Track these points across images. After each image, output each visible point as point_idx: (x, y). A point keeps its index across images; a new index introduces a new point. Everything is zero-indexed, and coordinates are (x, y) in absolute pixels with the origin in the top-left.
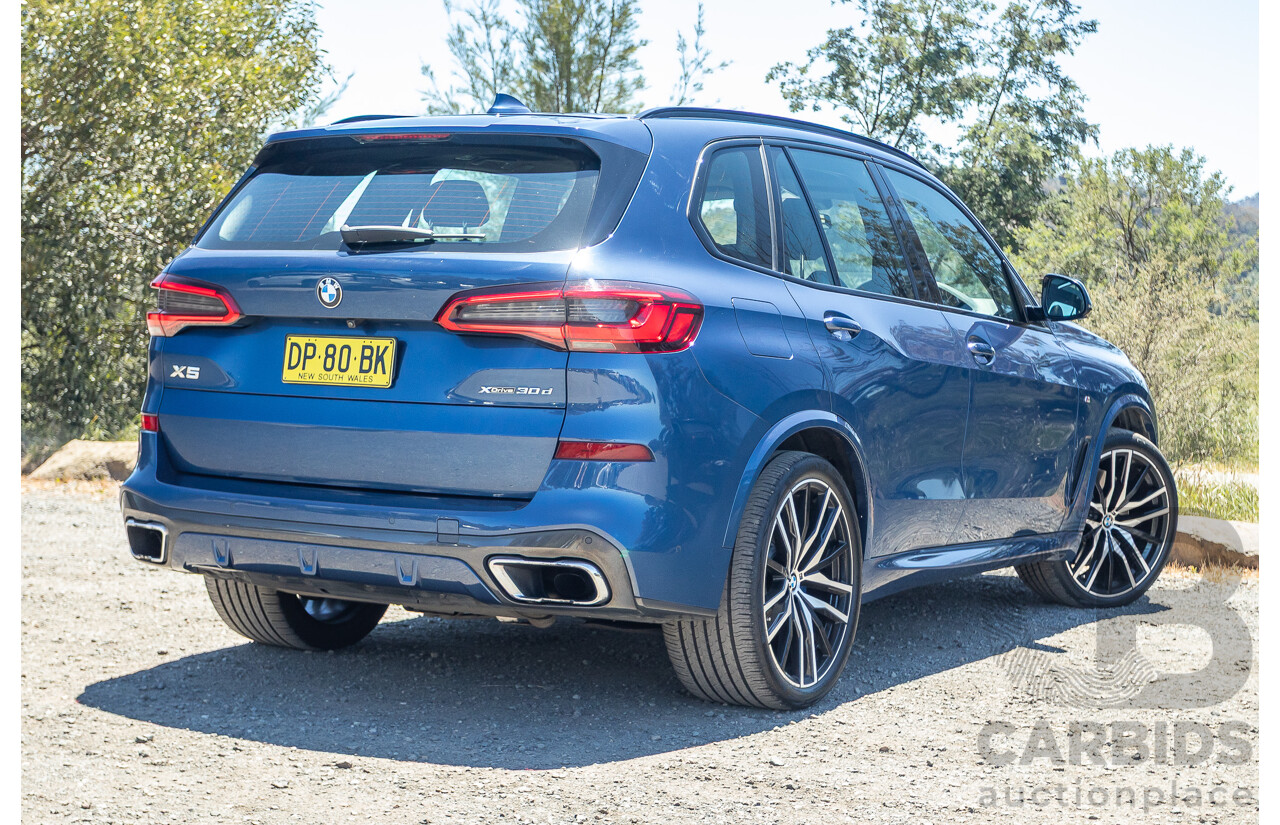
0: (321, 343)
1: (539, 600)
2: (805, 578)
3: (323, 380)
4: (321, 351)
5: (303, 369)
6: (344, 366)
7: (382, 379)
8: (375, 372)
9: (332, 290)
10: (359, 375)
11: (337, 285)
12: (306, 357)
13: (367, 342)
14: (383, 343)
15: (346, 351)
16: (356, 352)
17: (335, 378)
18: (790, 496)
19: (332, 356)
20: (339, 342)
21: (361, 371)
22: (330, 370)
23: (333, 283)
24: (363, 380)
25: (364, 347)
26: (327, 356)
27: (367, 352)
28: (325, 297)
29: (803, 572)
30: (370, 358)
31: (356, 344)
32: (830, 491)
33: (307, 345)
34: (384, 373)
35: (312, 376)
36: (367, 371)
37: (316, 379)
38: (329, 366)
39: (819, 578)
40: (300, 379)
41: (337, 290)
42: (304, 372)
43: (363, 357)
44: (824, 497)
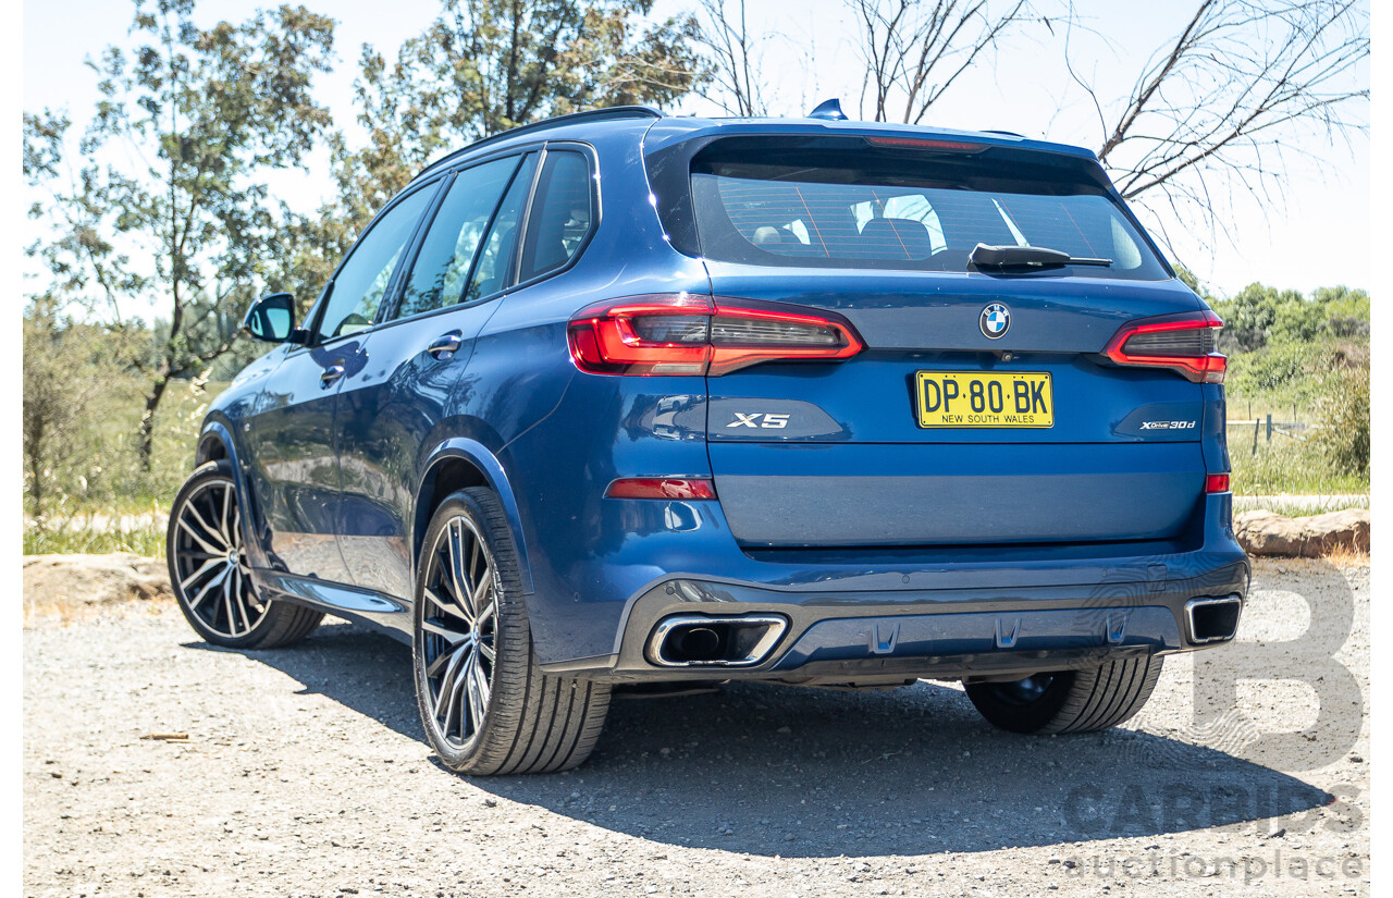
5: (947, 410)
6: (996, 406)
7: (1043, 418)
10: (1017, 415)
14: (1038, 378)
17: (987, 419)
21: (1019, 410)
34: (1045, 411)
37: (965, 422)
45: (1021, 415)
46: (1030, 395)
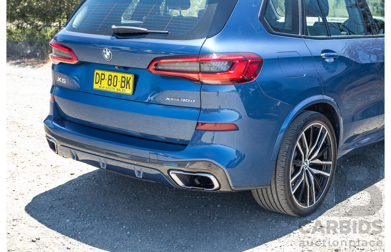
0: (107, 74)
1: (190, 188)
2: (311, 162)
3: (107, 90)
4: (107, 77)
5: (101, 84)
6: (115, 84)
7: (129, 91)
8: (126, 88)
9: (108, 53)
10: (121, 88)
11: (110, 52)
12: (102, 79)
13: (123, 75)
14: (129, 76)
15: (115, 78)
16: (119, 79)
17: (112, 89)
18: (303, 133)
19: (111, 80)
20: (113, 74)
21: (121, 87)
22: (110, 85)
23: (108, 51)
24: (122, 91)
25: (122, 77)
26: (109, 80)
27: (123, 79)
28: (106, 56)
29: (310, 160)
30: (124, 82)
31: (119, 75)
32: (322, 126)
33: (102, 74)
34: (130, 89)
35: (103, 87)
36: (123, 87)
37: (105, 89)
38: (110, 84)
39: (318, 161)
40: (99, 88)
41: (110, 54)
42: (101, 85)
43: (122, 81)
44: (320, 129)
45: (122, 89)
46: (126, 82)
